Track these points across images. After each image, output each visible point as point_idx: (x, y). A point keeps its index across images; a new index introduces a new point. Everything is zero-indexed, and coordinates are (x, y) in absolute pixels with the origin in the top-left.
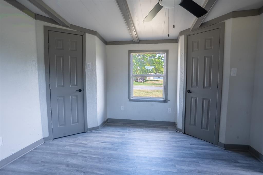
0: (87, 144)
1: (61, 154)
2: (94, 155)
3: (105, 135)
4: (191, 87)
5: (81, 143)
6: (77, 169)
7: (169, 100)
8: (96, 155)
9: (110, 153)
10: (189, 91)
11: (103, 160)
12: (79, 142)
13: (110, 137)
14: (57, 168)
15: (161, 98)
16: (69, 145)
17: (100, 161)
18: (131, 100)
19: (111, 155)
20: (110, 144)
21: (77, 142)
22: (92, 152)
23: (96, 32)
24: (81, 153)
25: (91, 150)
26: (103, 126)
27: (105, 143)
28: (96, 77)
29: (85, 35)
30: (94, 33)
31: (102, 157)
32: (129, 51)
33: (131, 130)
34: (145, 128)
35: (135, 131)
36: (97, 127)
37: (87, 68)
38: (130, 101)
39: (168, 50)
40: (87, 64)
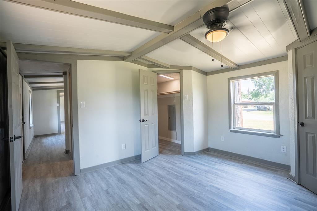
0: (177, 164)
1: (155, 165)
2: (176, 172)
3: (196, 161)
4: (306, 119)
5: (174, 162)
6: (159, 177)
7: (283, 136)
8: (178, 173)
9: (189, 175)
10: (303, 124)
11: (180, 178)
12: (173, 161)
13: (200, 163)
14: (148, 172)
15: (272, 132)
16: (164, 161)
17: (177, 177)
18: (232, 131)
19: (189, 176)
20: (194, 168)
21: (171, 160)
22: (176, 170)
23: (192, 67)
24: (168, 168)
25: (177, 168)
26: (201, 154)
27: (192, 166)
28: (193, 107)
29: (182, 72)
30: (190, 68)
31: (181, 176)
32: (228, 79)
33: (226, 162)
34: (244, 165)
35: (229, 165)
36: (194, 152)
37: (184, 99)
38: (230, 132)
39: (278, 71)
40: (184, 95)
